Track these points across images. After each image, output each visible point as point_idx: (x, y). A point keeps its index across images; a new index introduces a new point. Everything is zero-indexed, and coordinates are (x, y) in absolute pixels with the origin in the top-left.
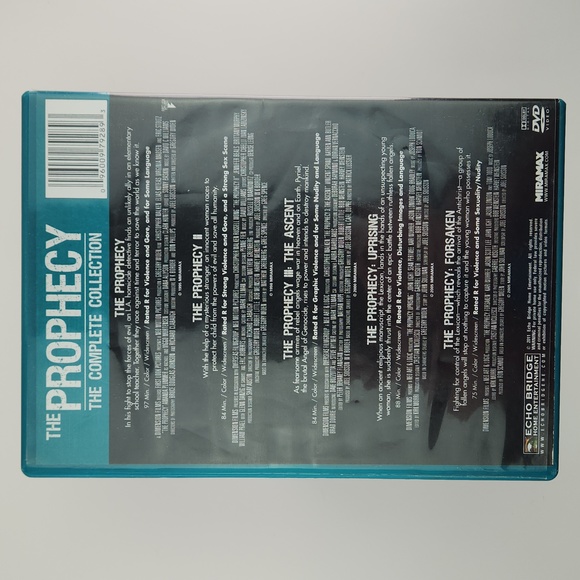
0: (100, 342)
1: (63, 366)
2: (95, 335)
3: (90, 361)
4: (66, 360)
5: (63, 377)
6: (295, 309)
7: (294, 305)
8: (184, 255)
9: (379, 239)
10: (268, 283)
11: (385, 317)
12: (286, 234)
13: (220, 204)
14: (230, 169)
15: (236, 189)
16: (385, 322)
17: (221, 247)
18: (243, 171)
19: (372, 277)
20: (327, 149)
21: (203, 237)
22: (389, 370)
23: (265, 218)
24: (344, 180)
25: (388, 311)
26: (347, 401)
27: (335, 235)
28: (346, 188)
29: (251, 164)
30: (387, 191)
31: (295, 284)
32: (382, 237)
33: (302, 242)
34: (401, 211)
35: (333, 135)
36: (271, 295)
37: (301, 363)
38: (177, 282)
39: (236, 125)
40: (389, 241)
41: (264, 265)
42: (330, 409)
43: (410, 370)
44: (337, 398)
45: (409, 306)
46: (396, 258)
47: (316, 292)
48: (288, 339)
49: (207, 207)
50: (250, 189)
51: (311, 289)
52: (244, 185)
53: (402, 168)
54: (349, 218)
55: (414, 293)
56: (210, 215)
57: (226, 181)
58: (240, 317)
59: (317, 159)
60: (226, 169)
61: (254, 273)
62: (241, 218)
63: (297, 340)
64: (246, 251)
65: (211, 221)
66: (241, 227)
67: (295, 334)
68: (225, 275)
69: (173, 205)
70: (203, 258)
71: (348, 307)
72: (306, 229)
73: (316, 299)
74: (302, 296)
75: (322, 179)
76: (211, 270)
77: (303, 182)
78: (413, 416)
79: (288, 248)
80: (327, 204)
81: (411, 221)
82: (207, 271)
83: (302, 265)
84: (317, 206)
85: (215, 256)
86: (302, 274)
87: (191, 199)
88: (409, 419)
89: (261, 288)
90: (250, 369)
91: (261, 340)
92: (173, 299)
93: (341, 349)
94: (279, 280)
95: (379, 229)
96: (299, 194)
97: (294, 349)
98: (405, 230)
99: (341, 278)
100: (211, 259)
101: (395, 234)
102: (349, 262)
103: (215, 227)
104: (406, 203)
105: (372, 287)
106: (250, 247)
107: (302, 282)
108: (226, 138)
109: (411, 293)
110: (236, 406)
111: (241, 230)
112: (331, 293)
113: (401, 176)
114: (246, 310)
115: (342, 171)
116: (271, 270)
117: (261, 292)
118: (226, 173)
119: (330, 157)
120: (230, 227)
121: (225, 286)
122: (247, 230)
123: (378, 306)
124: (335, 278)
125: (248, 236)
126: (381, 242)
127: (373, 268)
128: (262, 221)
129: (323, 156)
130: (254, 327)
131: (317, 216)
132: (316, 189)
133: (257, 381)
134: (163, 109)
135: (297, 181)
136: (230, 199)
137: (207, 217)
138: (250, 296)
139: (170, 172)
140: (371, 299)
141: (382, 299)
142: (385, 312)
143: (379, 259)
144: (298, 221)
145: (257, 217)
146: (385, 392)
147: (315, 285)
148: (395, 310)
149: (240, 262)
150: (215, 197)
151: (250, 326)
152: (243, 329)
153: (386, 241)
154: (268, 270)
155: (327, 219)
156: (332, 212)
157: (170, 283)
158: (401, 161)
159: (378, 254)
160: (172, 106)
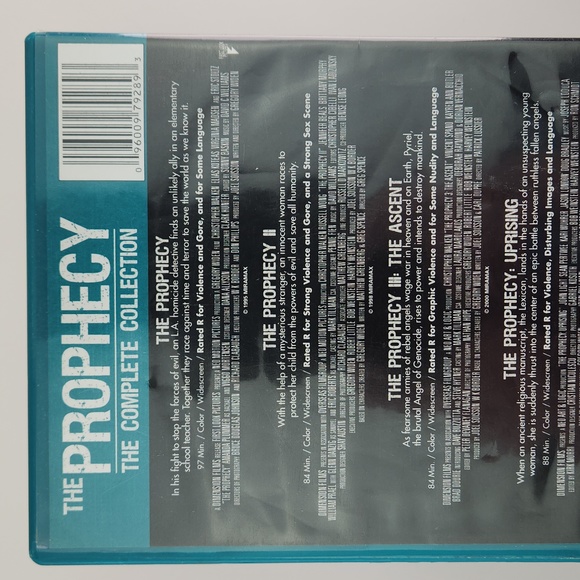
0: (136, 379)
1: (85, 412)
2: (130, 369)
3: (123, 405)
4: (90, 404)
5: (86, 428)
6: (403, 331)
7: (402, 325)
8: (251, 258)
9: (520, 233)
10: (367, 295)
11: (528, 342)
12: (391, 228)
13: (300, 187)
14: (314, 137)
15: (322, 166)
16: (529, 348)
17: (301, 246)
18: (332, 142)
19: (510, 286)
20: (448, 110)
21: (278, 232)
22: (534, 414)
23: (362, 206)
24: (472, 153)
25: (533, 333)
26: (476, 457)
27: (459, 229)
28: (474, 163)
29: (343, 131)
30: (530, 167)
31: (403, 297)
32: (524, 230)
33: (414, 239)
34: (550, 195)
35: (455, 91)
36: (371, 312)
37: (413, 405)
38: (241, 295)
39: (322, 77)
40: (534, 236)
41: (361, 271)
42: (453, 469)
43: (562, 414)
44: (463, 453)
45: (562, 325)
46: (543, 260)
47: (433, 308)
48: (395, 372)
49: (282, 192)
50: (342, 167)
51: (426, 304)
52: (333, 160)
53: (551, 135)
54: (478, 204)
55: (568, 308)
56: (287, 203)
57: (308, 154)
58: (328, 343)
59: (434, 123)
60: (308, 139)
61: (348, 281)
62: (329, 206)
63: (408, 374)
64: (336, 252)
65: (288, 211)
66: (329, 218)
67: (404, 366)
68: (308, 286)
69: (236, 189)
70: (278, 262)
71: (478, 327)
72: (419, 221)
73: (432, 318)
74: (413, 313)
75: (440, 151)
76: (288, 278)
77: (415, 155)
78: (567, 476)
79: (395, 247)
80: (449, 186)
81: (564, 209)
82: (283, 280)
83: (413, 271)
84: (434, 189)
85: (293, 258)
86: (413, 282)
87: (260, 181)
88: (560, 479)
89: (357, 303)
90: (343, 413)
91: (356, 374)
92: (237, 318)
93: (467, 385)
94: (382, 290)
95: (520, 220)
96: (409, 173)
97: (402, 387)
98: (556, 221)
99: (467, 288)
100: (288, 263)
101: (542, 225)
102: (478, 266)
103: (293, 219)
104: (556, 183)
105: (510, 299)
106: (342, 246)
107: (413, 293)
108: (308, 96)
109: (564, 307)
110: (323, 464)
111: (329, 223)
112: (453, 308)
113: (550, 147)
114: (336, 332)
115: (468, 141)
116: (371, 277)
117: (357, 308)
118: (309, 144)
119: (453, 120)
120: (314, 219)
121: (308, 301)
122: (338, 223)
123: (518, 326)
124: (459, 288)
125: (339, 230)
126: (523, 238)
127: (512, 274)
128: (358, 210)
129: (441, 119)
130: (347, 356)
131: (434, 202)
132: (433, 165)
133: (352, 430)
134: (222, 56)
135: (406, 153)
136: (314, 181)
137: (283, 205)
138: (343, 314)
139: (231, 143)
140: (509, 317)
141: (523, 316)
142: (528, 335)
143: (519, 261)
144: (409, 210)
145: (352, 205)
146: (528, 444)
147: (432, 298)
148: (541, 331)
149: (328, 267)
150: (294, 178)
151: (341, 356)
152: (333, 359)
153: (529, 236)
154: (366, 277)
155: (448, 207)
156: (454, 197)
157: (232, 296)
158: (550, 125)
159: (519, 254)
160: (233, 51)
